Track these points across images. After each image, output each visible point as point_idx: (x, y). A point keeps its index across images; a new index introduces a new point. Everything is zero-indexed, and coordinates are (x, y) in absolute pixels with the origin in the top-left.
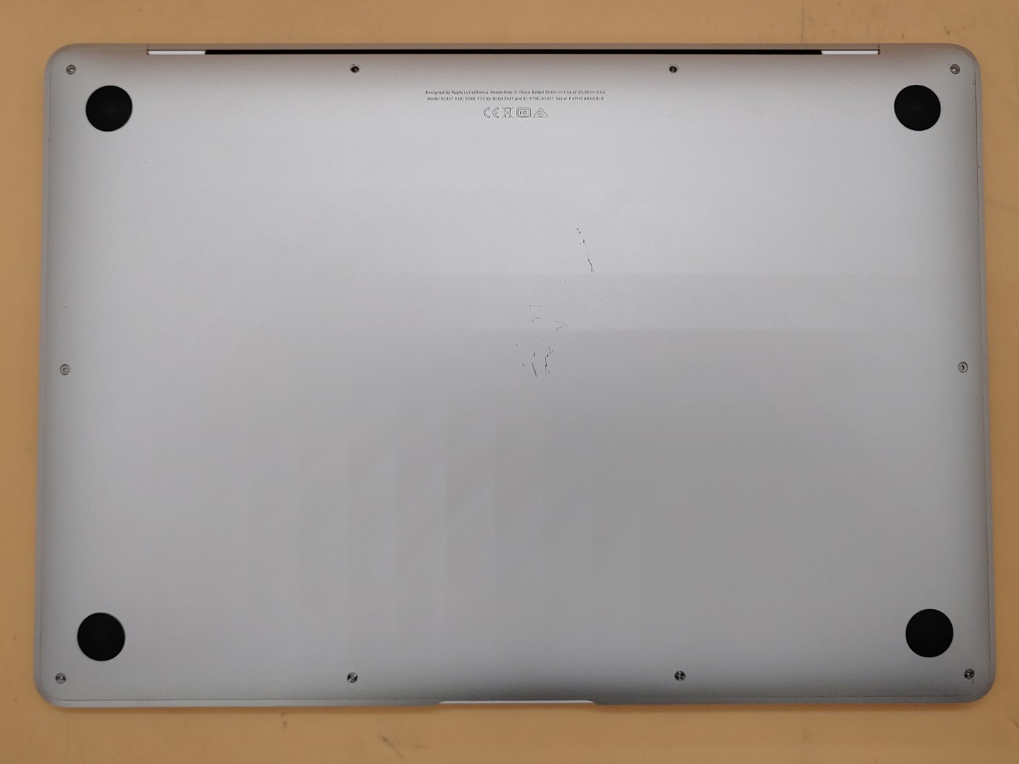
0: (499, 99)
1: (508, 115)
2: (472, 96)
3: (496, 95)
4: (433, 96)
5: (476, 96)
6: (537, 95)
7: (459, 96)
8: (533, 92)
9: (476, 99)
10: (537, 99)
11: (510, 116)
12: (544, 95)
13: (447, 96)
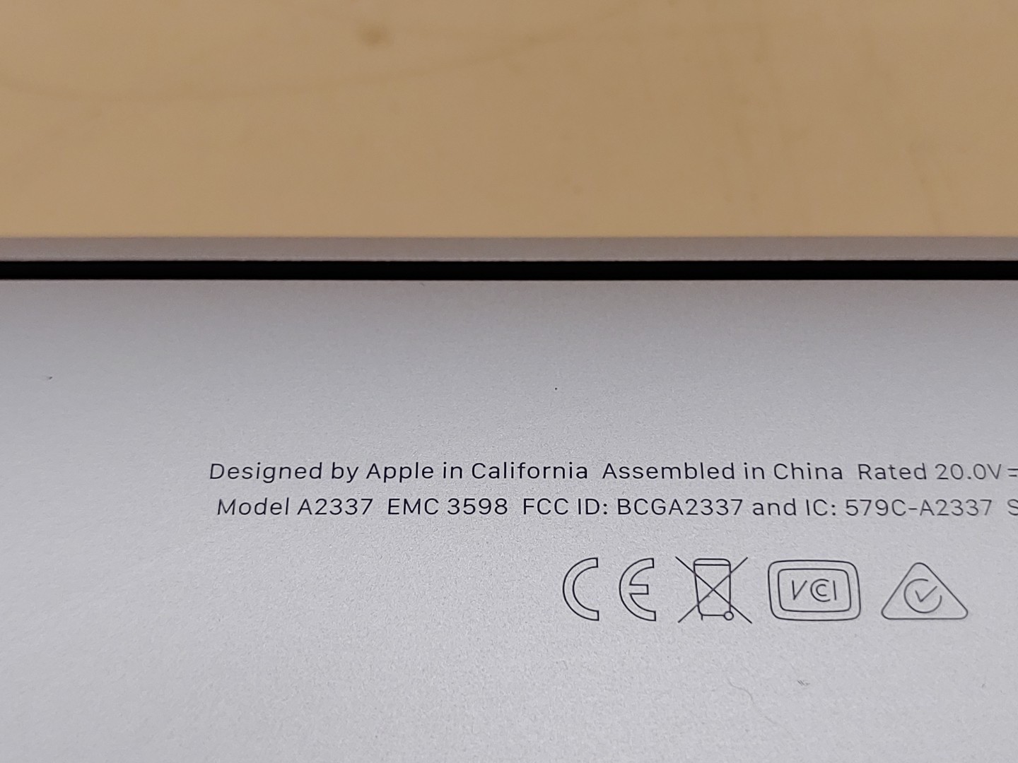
0: (659, 508)
1: (714, 605)
2: (492, 489)
3: (632, 489)
4: (253, 491)
5: (514, 490)
6: (888, 489)
7: (414, 489)
8: (864, 471)
9: (515, 506)
10: (885, 508)
11: (731, 611)
12: (931, 490)
13: (340, 489)
